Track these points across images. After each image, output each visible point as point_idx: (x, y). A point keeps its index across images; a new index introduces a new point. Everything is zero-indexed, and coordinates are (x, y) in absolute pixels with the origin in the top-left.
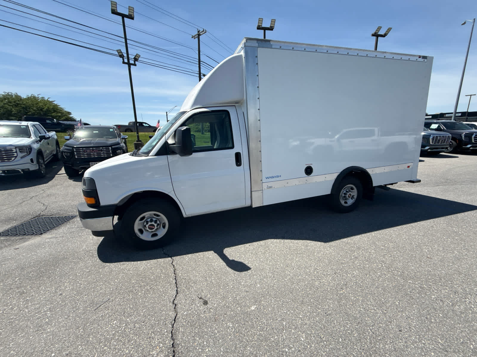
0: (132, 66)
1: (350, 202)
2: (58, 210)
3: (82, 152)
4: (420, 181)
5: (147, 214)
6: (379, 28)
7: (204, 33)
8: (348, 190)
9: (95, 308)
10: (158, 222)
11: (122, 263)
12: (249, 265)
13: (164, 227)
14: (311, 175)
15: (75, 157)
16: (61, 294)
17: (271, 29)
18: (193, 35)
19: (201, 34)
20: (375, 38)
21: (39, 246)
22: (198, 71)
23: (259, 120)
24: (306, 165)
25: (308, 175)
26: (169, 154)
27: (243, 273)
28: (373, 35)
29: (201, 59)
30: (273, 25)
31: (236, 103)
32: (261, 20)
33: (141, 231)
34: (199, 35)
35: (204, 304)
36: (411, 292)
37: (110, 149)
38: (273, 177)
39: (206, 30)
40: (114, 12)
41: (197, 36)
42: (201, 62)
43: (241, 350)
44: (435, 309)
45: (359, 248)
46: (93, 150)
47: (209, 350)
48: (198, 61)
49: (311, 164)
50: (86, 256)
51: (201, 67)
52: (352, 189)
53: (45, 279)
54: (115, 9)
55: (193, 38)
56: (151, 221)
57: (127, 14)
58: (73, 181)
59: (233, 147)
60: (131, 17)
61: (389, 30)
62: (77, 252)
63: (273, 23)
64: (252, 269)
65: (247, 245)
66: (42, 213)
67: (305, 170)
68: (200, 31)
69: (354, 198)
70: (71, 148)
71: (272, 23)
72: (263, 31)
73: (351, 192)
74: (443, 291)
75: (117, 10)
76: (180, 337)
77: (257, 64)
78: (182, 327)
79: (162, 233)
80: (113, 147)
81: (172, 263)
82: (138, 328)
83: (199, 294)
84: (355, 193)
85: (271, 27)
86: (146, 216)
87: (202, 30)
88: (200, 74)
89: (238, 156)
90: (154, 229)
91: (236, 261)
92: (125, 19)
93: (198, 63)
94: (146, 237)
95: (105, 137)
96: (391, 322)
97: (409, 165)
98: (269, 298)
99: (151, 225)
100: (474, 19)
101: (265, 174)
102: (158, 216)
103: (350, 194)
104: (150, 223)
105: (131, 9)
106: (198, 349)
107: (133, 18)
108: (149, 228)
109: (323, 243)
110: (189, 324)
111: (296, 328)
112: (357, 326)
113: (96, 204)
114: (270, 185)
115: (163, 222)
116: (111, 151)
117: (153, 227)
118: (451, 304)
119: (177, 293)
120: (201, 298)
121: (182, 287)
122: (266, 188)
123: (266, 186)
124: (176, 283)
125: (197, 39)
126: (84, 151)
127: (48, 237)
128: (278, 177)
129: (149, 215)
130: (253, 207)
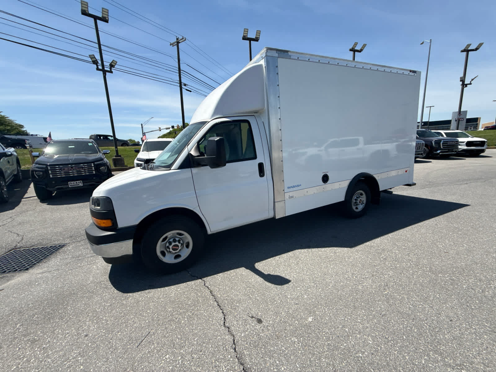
0: (107, 73)
1: (361, 207)
2: (39, 240)
3: (58, 170)
4: (415, 184)
5: (169, 234)
6: (356, 44)
7: (184, 41)
8: (358, 196)
9: (136, 345)
10: (181, 242)
11: (147, 291)
12: (287, 277)
13: (187, 246)
14: (328, 183)
15: (50, 176)
16: (86, 336)
17: (256, 40)
18: (172, 42)
19: (180, 41)
20: (352, 52)
21: (30, 283)
22: (179, 80)
23: (280, 130)
24: (323, 173)
25: (325, 183)
26: (194, 167)
27: (285, 286)
28: (351, 50)
29: (181, 68)
30: (258, 36)
31: (255, 113)
32: (246, 31)
33: (163, 254)
34: (178, 43)
35: (258, 322)
36: (445, 285)
37: (93, 166)
38: (294, 187)
39: (185, 38)
40: (85, 13)
41: (176, 43)
42: (181, 71)
43: (317, 363)
44: (471, 297)
45: (383, 250)
46: (72, 168)
47: (285, 369)
48: (178, 69)
49: (327, 172)
50: (98, 288)
51: (182, 76)
52: (361, 194)
53: (57, 320)
54: (86, 9)
55: (172, 46)
56: (175, 241)
57: (101, 16)
58: (48, 204)
59: (255, 157)
60: (105, 20)
61: (365, 46)
62: (85, 286)
63: (259, 34)
64: (292, 281)
65: (277, 258)
66: (18, 244)
67: (322, 178)
68: (179, 39)
69: (363, 203)
70: (45, 166)
71: (257, 34)
72: (248, 41)
73: (361, 198)
74: (470, 281)
75: (88, 11)
76: (248, 360)
77: (277, 74)
78: (245, 350)
79: (185, 253)
80: (96, 163)
81: (205, 285)
82: (197, 358)
83: (248, 313)
84: (364, 198)
85: (256, 37)
86: (169, 236)
87: (181, 38)
88: (180, 83)
89: (261, 166)
90: (178, 249)
91: (272, 275)
92: (98, 21)
93: (178, 72)
94: (169, 259)
95: (83, 152)
96: (440, 314)
97: (406, 169)
98: (321, 308)
99: (174, 246)
100: (431, 40)
101: (287, 183)
102: (181, 234)
103: (361, 200)
104: (173, 244)
105: (104, 10)
106: (273, 370)
107: (107, 21)
108: (173, 249)
109: (349, 249)
110: (252, 345)
111: (360, 333)
112: (413, 322)
113: (114, 227)
114: (291, 194)
115: (187, 241)
116: (93, 168)
117: (177, 248)
118: (481, 291)
119: (225, 315)
120: (252, 317)
121: (227, 309)
122: (288, 198)
123: (288, 196)
124: (218, 305)
125: (176, 47)
126: (61, 169)
127: (38, 272)
128: (298, 186)
129: (172, 235)
130: (277, 218)
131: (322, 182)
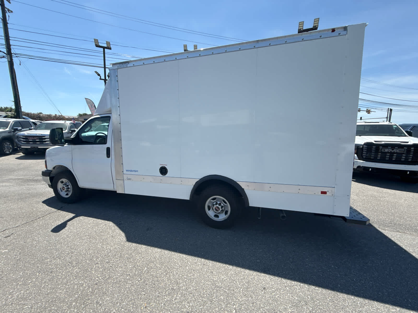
12: (63, 230)
14: (166, 176)
23: (120, 123)
24: (161, 165)
25: (163, 175)
27: (50, 233)
33: (61, 190)
38: (131, 171)
49: (166, 165)
52: (224, 202)
56: (65, 185)
59: (105, 143)
64: (58, 233)
67: (160, 170)
69: (227, 214)
71: (316, 22)
77: (117, 81)
81: (51, 213)
84: (228, 208)
85: (314, 27)
86: (64, 181)
89: (108, 150)
91: (66, 225)
94: (63, 194)
101: (126, 167)
103: (218, 207)
114: (129, 177)
117: (64, 189)
123: (126, 178)
128: (136, 171)
130: (117, 192)
131: (160, 174)
